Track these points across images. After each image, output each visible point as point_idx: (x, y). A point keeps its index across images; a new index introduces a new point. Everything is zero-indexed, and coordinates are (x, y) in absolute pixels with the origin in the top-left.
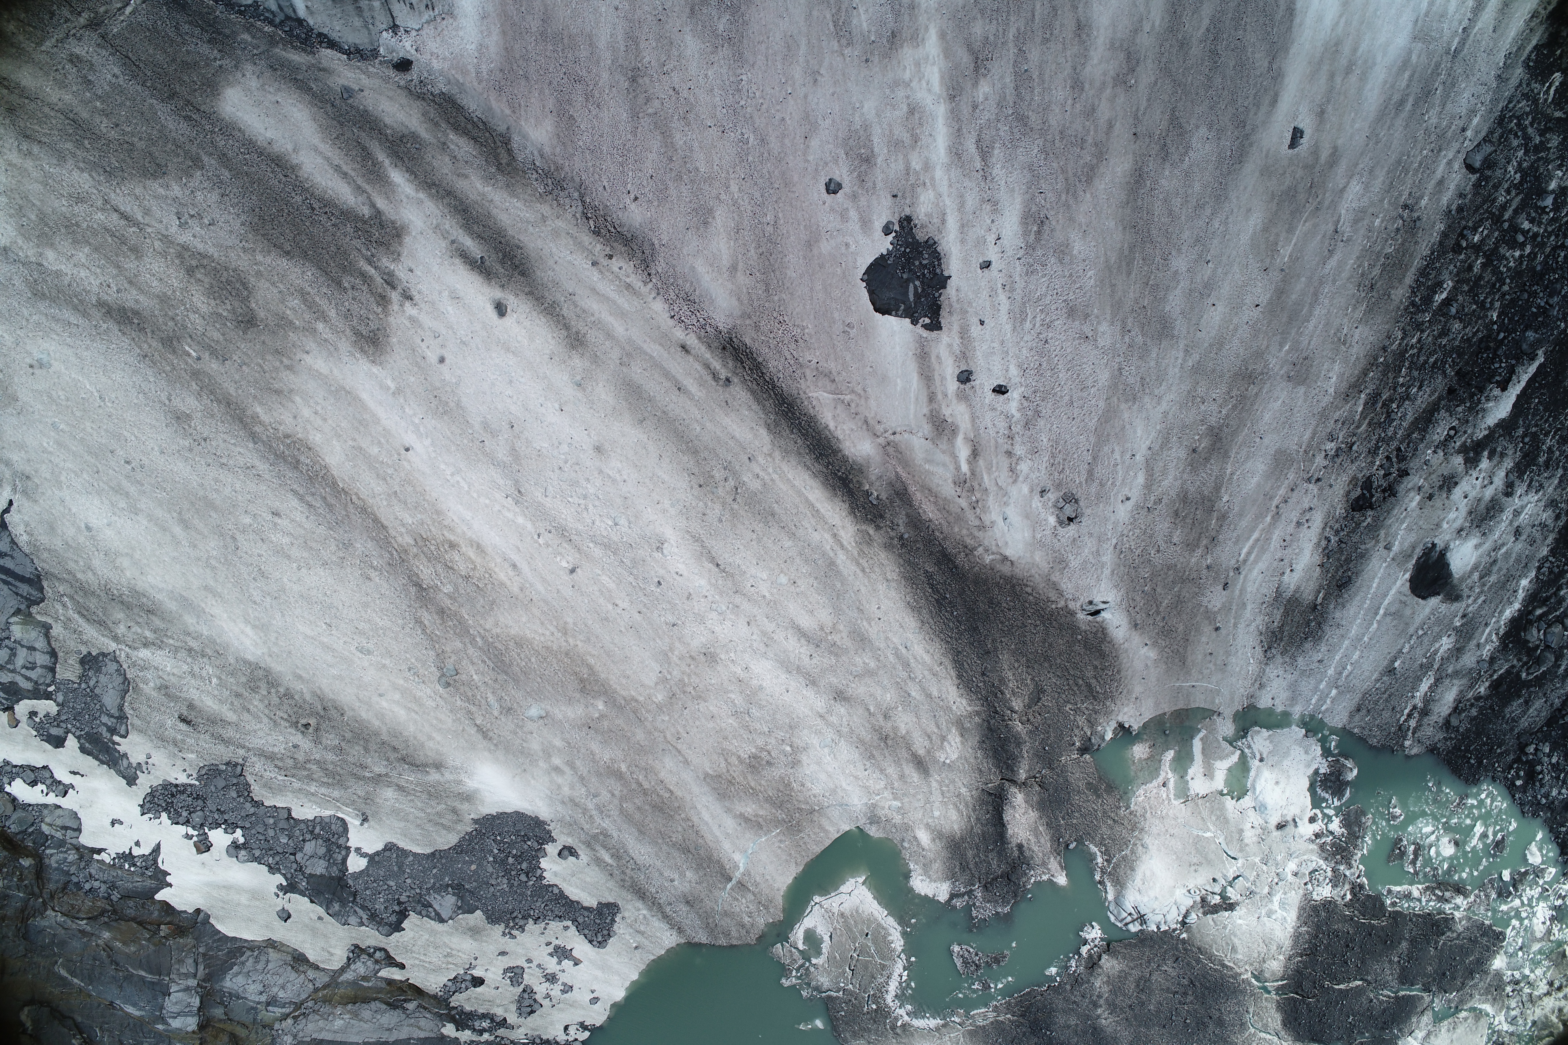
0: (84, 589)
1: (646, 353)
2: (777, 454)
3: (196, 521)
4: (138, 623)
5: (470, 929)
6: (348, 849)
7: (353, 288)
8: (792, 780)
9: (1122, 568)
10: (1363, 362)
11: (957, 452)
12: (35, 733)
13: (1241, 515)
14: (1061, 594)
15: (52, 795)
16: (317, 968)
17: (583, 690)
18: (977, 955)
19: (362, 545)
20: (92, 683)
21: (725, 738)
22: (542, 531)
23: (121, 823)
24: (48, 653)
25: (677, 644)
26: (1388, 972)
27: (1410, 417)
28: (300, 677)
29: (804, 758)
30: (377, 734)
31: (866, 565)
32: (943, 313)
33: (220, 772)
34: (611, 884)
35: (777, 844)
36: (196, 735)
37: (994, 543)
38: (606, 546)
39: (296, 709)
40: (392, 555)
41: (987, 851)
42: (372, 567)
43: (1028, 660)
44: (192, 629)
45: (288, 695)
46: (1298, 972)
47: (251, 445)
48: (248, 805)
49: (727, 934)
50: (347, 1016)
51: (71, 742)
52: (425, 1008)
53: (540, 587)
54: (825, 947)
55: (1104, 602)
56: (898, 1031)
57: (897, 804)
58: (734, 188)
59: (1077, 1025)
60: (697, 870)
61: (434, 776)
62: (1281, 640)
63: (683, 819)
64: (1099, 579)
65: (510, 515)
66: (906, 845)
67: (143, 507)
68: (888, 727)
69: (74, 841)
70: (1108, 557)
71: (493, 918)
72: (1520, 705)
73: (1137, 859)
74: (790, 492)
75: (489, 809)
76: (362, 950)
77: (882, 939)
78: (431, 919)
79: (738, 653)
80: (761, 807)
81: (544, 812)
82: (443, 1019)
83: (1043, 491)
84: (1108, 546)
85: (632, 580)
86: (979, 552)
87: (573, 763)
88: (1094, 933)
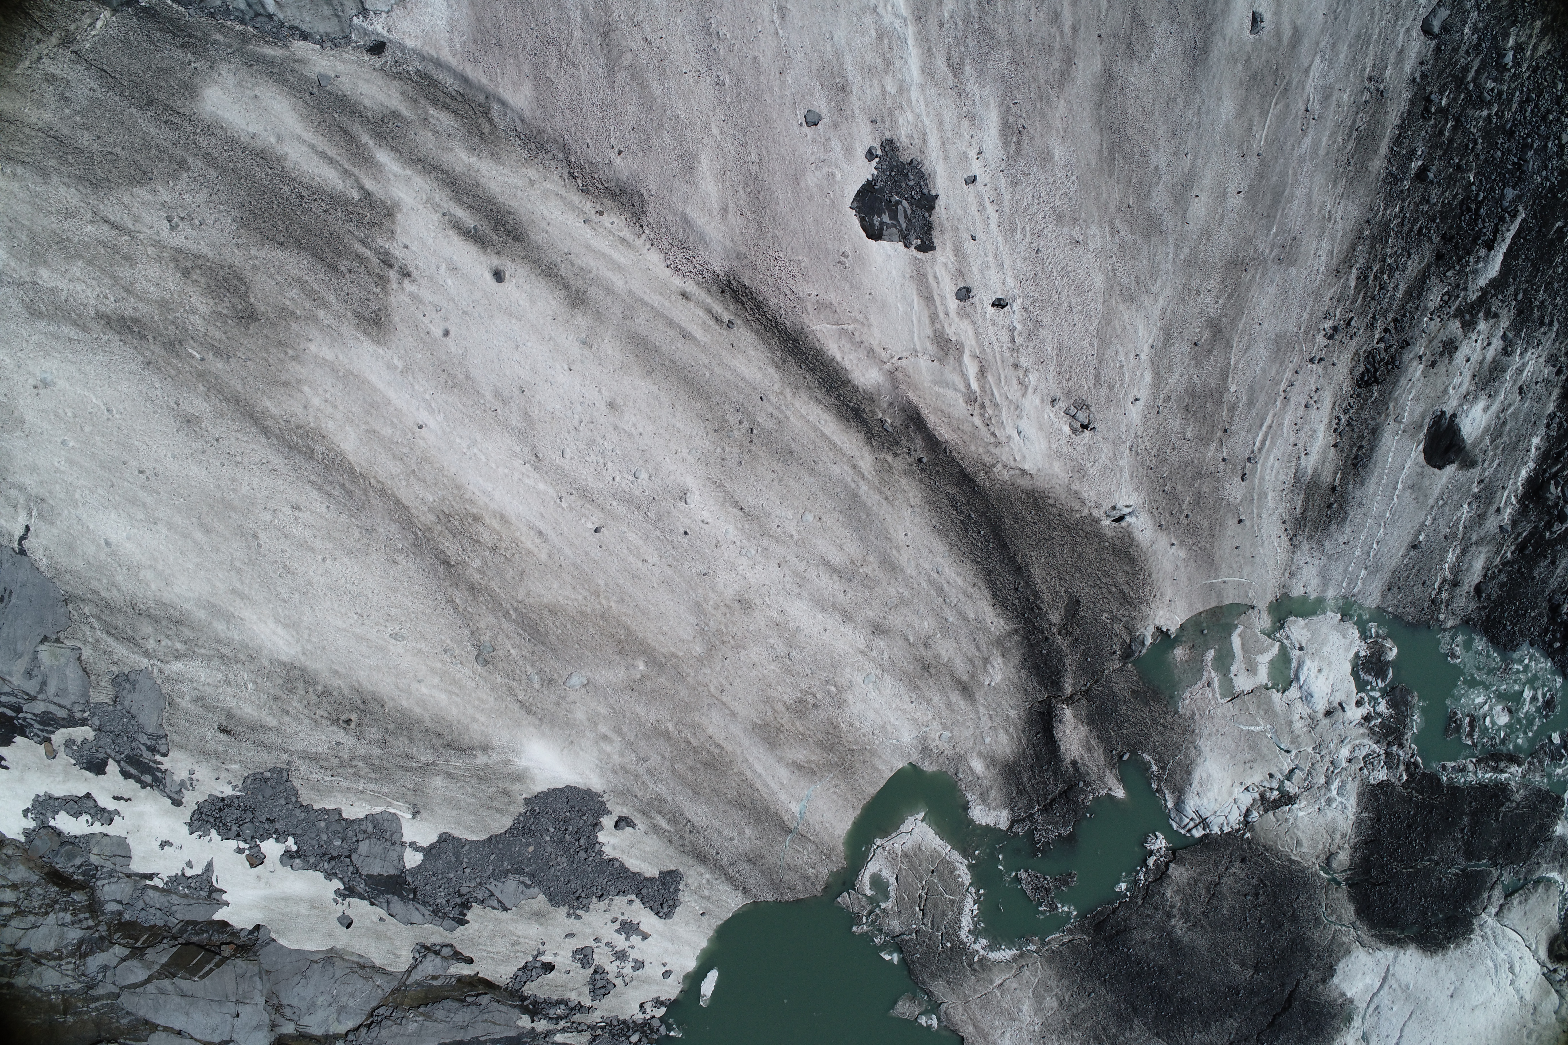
0: (110, 608)
1: (647, 304)
2: (788, 391)
3: (216, 525)
4: (168, 636)
5: (534, 914)
6: (403, 844)
7: (350, 271)
8: (840, 721)
9: (1140, 470)
10: (1351, 237)
11: (965, 370)
12: (74, 762)
14: (1083, 503)
15: (97, 824)
16: (384, 972)
17: (622, 652)
18: (1045, 879)
19: (387, 529)
20: (126, 703)
21: (769, 686)
22: (564, 495)
23: (171, 844)
24: (79, 677)
25: (711, 594)
26: (1454, 850)
27: (1402, 288)
28: (336, 672)
29: (850, 697)
30: (420, 722)
31: (888, 493)
32: (935, 233)
33: (266, 780)
34: (670, 851)
35: (832, 790)
36: (237, 744)
37: (1011, 458)
38: (629, 502)
40: (416, 535)
41: (1041, 771)
42: (398, 550)
43: (1059, 573)
44: (222, 635)
45: (326, 692)
46: (1365, 859)
47: (263, 440)
48: (297, 811)
49: (793, 889)
50: (421, 1018)
51: (112, 767)
52: (498, 1001)
53: (568, 552)
54: (892, 890)
55: (1127, 506)
56: (976, 966)
57: (947, 734)
58: (715, 131)
59: (1153, 938)
60: (755, 826)
61: (481, 759)
62: (1305, 526)
63: (736, 774)
64: (1119, 484)
65: (530, 482)
66: (961, 775)
67: (162, 515)
68: (928, 655)
69: (124, 870)
70: (1126, 461)
71: (556, 900)
72: (1547, 567)
73: (1192, 762)
74: (805, 428)
75: (540, 786)
76: (427, 949)
77: (948, 875)
78: (494, 908)
79: (772, 597)
80: (813, 752)
81: (595, 782)
82: (517, 1011)
83: (1053, 402)
84: (1125, 448)
85: (658, 534)
86: (998, 468)
87: (620, 729)
88: (1158, 843)
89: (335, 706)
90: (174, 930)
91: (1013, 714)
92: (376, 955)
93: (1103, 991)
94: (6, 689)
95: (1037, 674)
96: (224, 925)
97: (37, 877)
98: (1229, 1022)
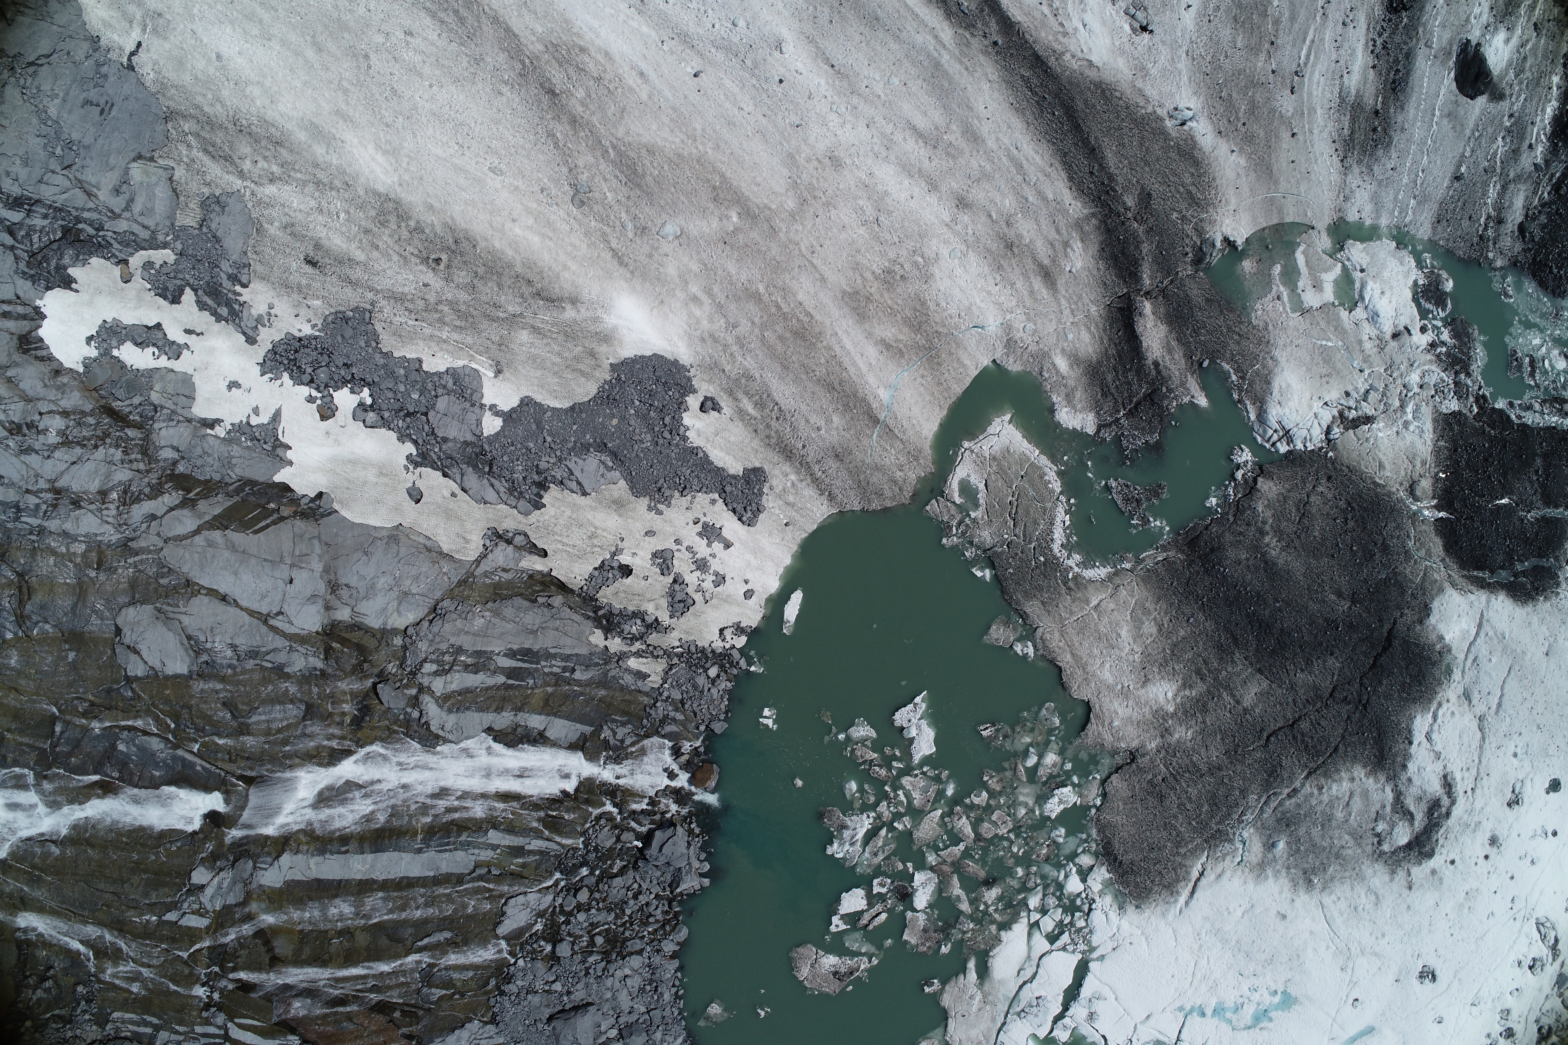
0: (211, 123)
3: (329, 44)
4: (265, 158)
5: (614, 502)
6: (482, 406)
8: (927, 298)
9: (1197, 74)
12: (149, 286)
13: (1292, 19)
14: (1148, 101)
15: (164, 358)
16: (452, 559)
17: (716, 200)
18: (1135, 489)
19: (496, 58)
20: (213, 226)
21: (858, 251)
22: (666, 38)
23: (239, 386)
24: (168, 198)
25: (803, 147)
26: (1531, 492)
28: (431, 207)
29: (936, 271)
30: (510, 266)
31: (968, 64)
33: (347, 320)
34: (756, 443)
35: (919, 380)
36: (322, 278)
37: (1079, 50)
38: (727, 49)
40: (522, 63)
41: (1126, 371)
42: (504, 81)
43: (1130, 163)
44: (321, 159)
45: (419, 229)
46: (1446, 491)
48: (377, 356)
49: (880, 494)
50: (488, 614)
51: (188, 296)
52: (571, 608)
53: (667, 93)
54: (982, 496)
55: (1188, 109)
56: (1071, 584)
57: (1031, 326)
59: (1248, 559)
60: (843, 413)
61: (570, 313)
62: (1354, 148)
63: (825, 348)
64: (1179, 86)
65: (634, 24)
66: (1045, 374)
67: (276, 32)
68: (1011, 234)
69: (185, 412)
70: (1183, 65)
71: (637, 490)
73: (1270, 372)
75: (628, 352)
76: (500, 537)
77: (1037, 480)
78: (573, 492)
79: (861, 158)
80: (901, 331)
81: (684, 353)
82: (590, 623)
83: (1114, 1)
84: (1182, 52)
85: (754, 82)
86: (1067, 57)
87: (711, 289)
88: (1245, 456)
89: (426, 244)
90: (231, 488)
91: (1093, 309)
92: (444, 539)
93: (1201, 617)
94: (91, 205)
95: (1115, 266)
96: (286, 488)
97: (91, 407)
98: (1330, 661)
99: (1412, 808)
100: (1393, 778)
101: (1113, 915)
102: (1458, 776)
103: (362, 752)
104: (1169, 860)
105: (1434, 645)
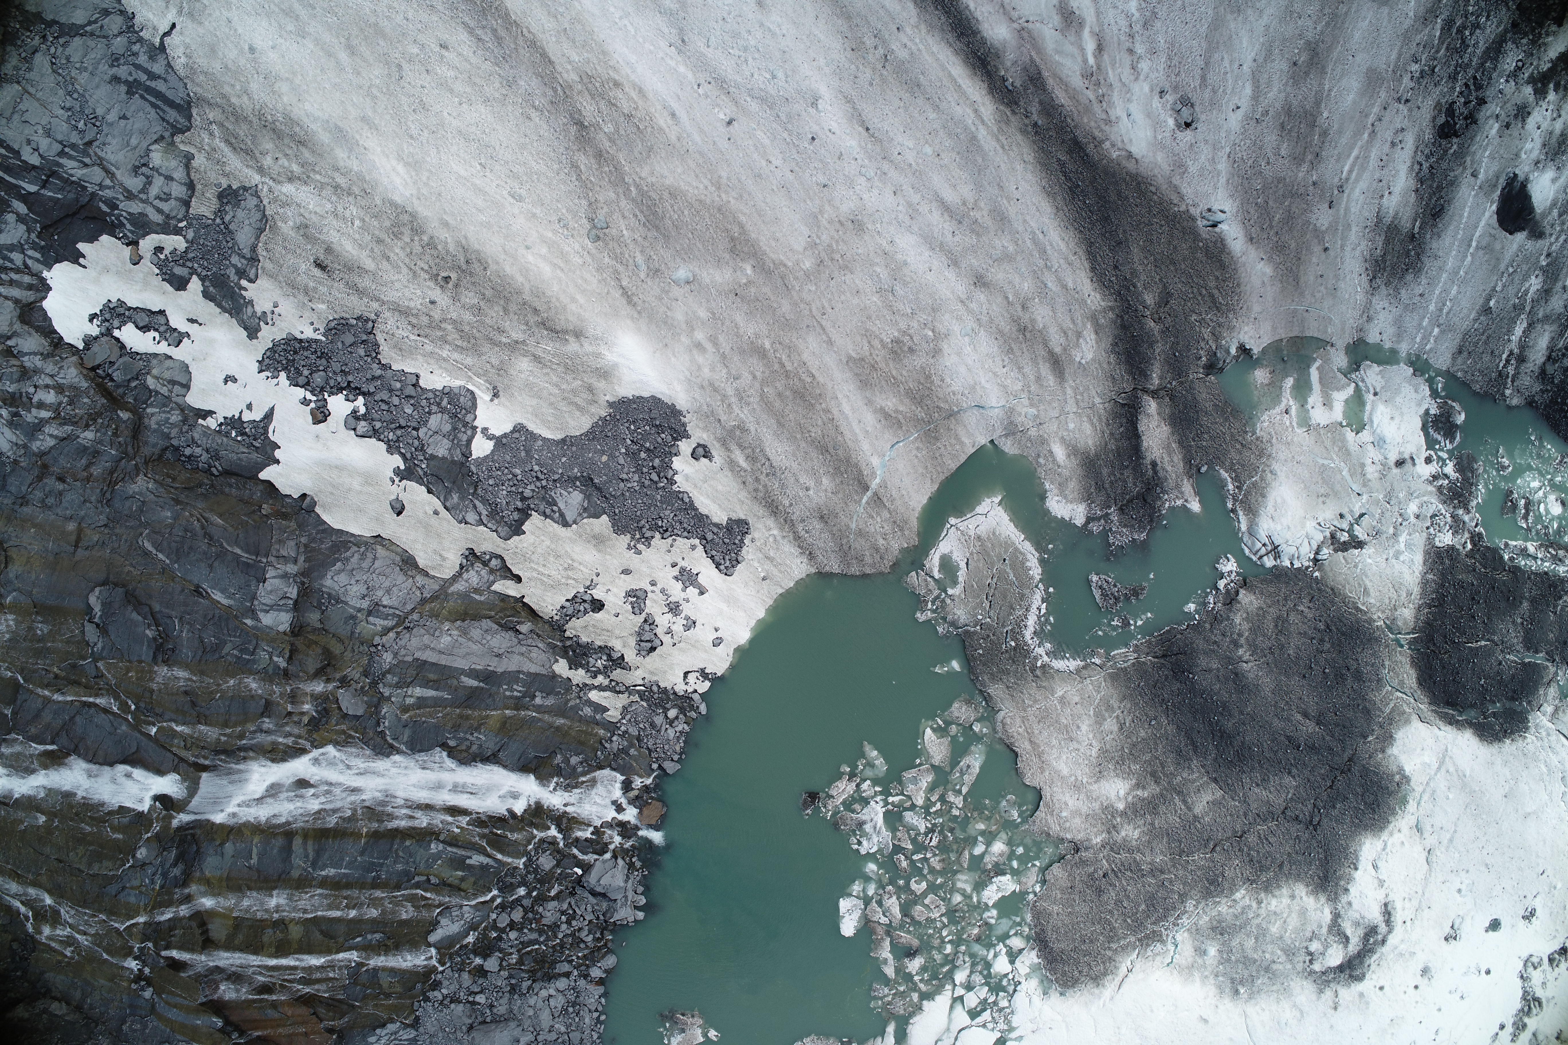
0: (237, 116)
2: (923, 27)
3: (363, 49)
4: (286, 156)
5: (594, 537)
6: (474, 428)
8: (933, 371)
9: (1236, 177)
11: (1084, 44)
12: (157, 271)
13: (1341, 132)
14: (1182, 198)
15: (164, 343)
16: (427, 574)
17: (733, 251)
18: (1115, 586)
19: (527, 82)
20: (227, 218)
21: (869, 318)
23: (235, 380)
24: (185, 184)
25: (827, 207)
26: (1513, 635)
27: (1481, 46)
28: (446, 224)
29: (945, 346)
30: (519, 293)
31: (1005, 142)
33: (349, 327)
34: (743, 495)
35: (914, 452)
36: (329, 283)
37: (1119, 139)
38: (763, 100)
39: (437, 261)
40: (555, 90)
41: (1122, 467)
42: (534, 107)
43: (1155, 260)
44: (341, 164)
45: (431, 244)
46: (1428, 624)
48: (375, 366)
49: (860, 560)
50: (455, 632)
51: (195, 284)
52: (539, 636)
53: (697, 138)
54: (962, 575)
55: (1222, 211)
56: (1038, 672)
57: (1033, 411)
59: (1218, 669)
60: (834, 476)
61: (573, 346)
62: (1385, 270)
63: (823, 410)
64: (1216, 188)
65: (672, 63)
66: (1041, 461)
67: (312, 30)
68: (1026, 318)
69: (179, 400)
70: (1223, 166)
71: (619, 528)
73: (1267, 486)
74: (935, 65)
75: (626, 390)
76: (476, 556)
77: (1019, 565)
78: (554, 522)
79: (884, 224)
80: (901, 401)
81: (681, 398)
82: (556, 652)
83: (1162, 92)
84: (1223, 155)
85: (785, 135)
86: (1107, 144)
87: (716, 338)
88: (1229, 566)
91: (1098, 401)
92: (421, 554)
93: (1164, 720)
94: (108, 183)
95: (1126, 361)
96: (270, 486)
97: (86, 385)
98: (1288, 780)
99: (1349, 932)
100: (1333, 899)
101: (1037, 999)
102: (1398, 905)
103: (315, 753)
104: (1099, 953)
105: (1393, 775)
